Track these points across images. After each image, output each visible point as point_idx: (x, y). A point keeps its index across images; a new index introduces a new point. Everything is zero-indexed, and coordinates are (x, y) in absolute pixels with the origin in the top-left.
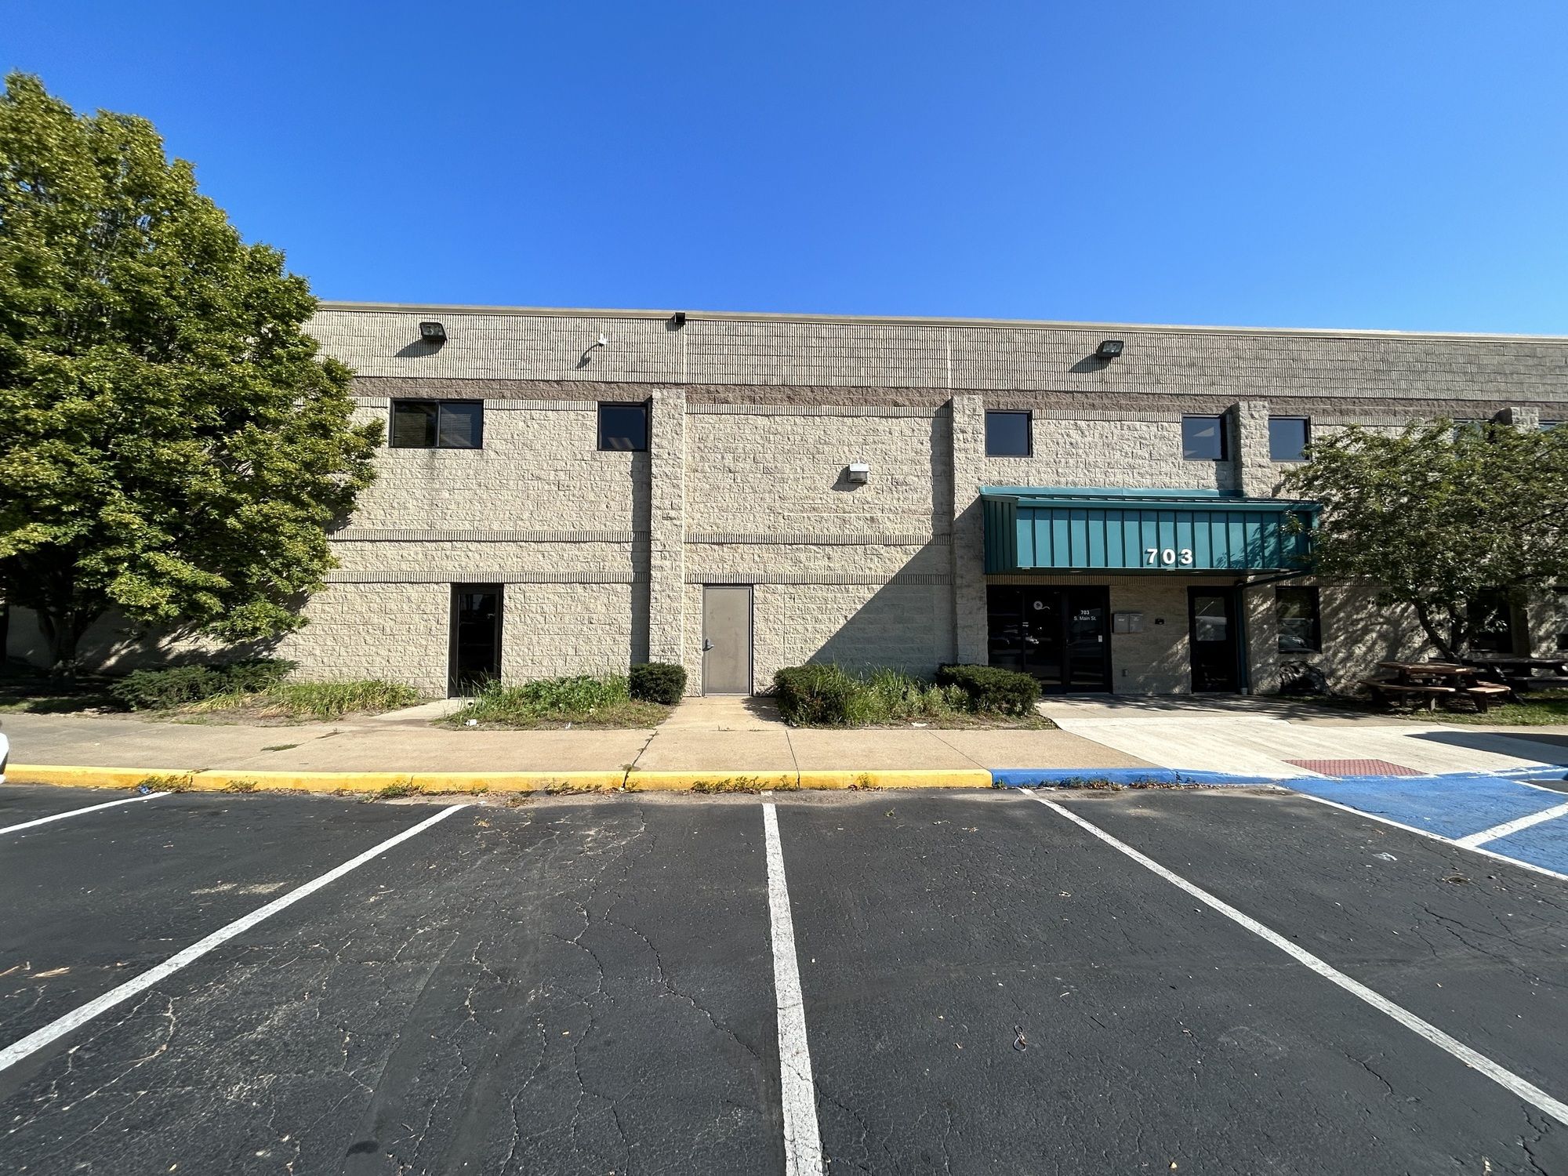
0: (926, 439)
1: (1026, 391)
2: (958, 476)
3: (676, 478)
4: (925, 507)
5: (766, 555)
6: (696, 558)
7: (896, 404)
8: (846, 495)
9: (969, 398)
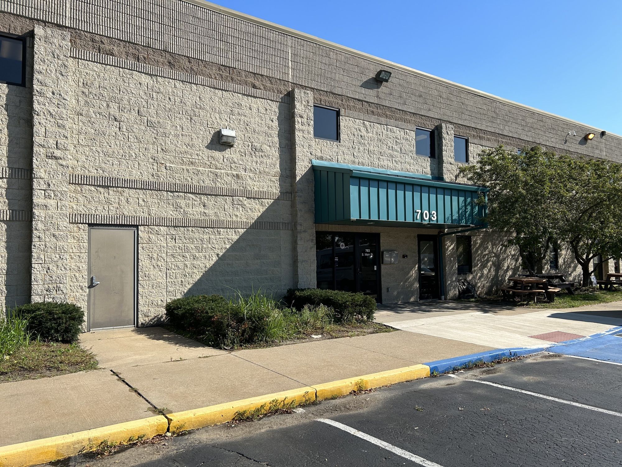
0: (275, 118)
1: (337, 94)
2: (298, 149)
3: (62, 118)
4: (275, 171)
5: (150, 200)
6: (81, 199)
7: (254, 87)
8: (217, 154)
9: (305, 92)
